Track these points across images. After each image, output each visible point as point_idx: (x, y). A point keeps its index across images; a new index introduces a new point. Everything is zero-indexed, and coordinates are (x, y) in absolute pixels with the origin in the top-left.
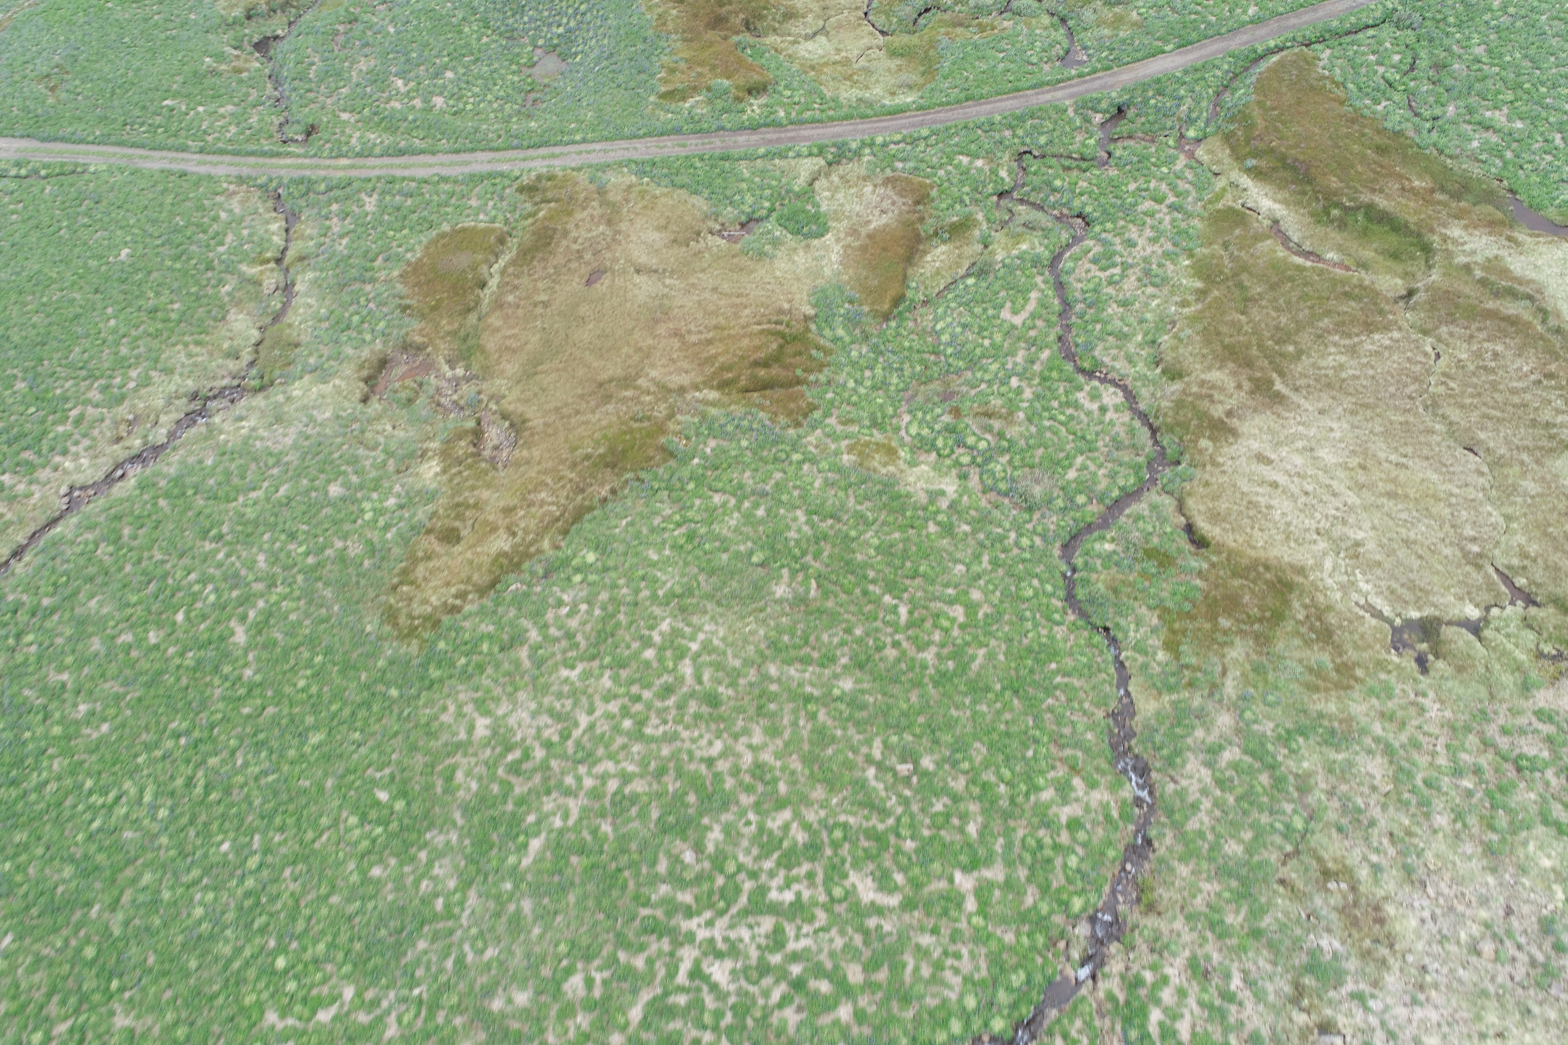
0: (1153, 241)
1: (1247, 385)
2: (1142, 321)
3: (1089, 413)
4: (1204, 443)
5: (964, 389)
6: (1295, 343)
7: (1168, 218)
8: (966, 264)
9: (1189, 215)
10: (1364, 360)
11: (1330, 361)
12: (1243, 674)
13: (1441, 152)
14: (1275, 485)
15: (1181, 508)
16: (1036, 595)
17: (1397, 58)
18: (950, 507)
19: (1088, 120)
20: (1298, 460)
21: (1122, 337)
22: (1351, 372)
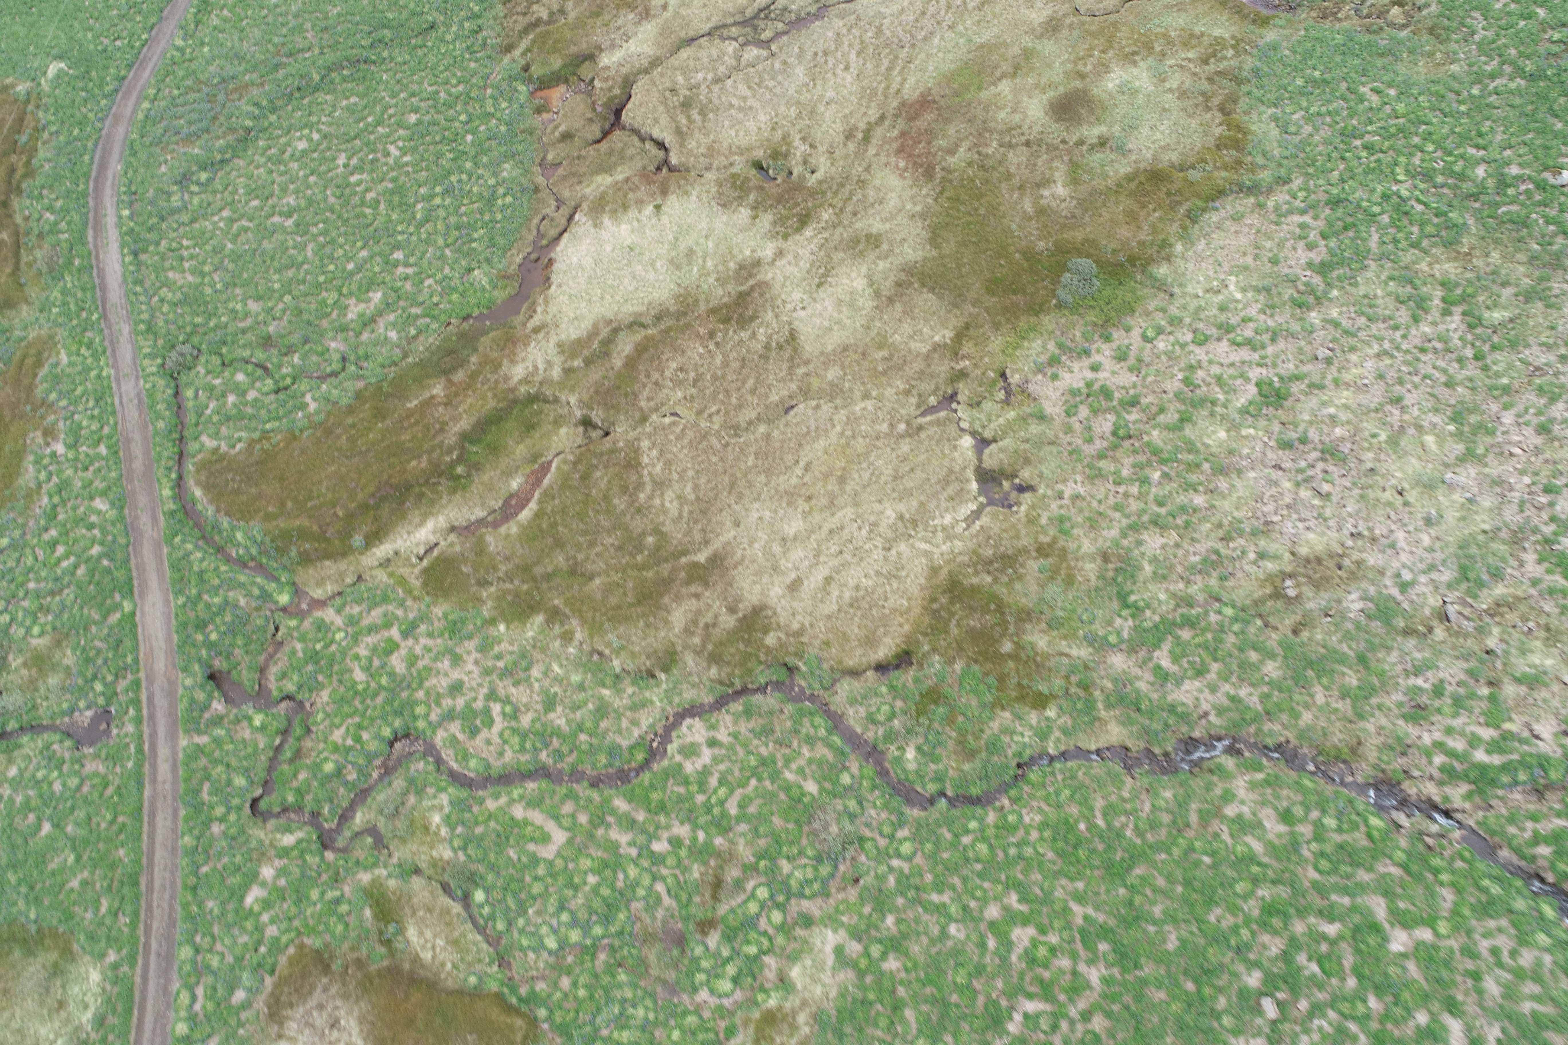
0: (457, 660)
1: (694, 588)
2: (581, 687)
3: (716, 760)
4: (770, 640)
5: (660, 914)
6: (643, 534)
7: (423, 641)
8: (445, 900)
9: (424, 617)
10: (675, 476)
11: (673, 507)
12: (1065, 637)
13: (395, 363)
14: (828, 580)
15: (855, 673)
16: (984, 839)
17: (240, 377)
18: (859, 940)
19: (217, 721)
20: (798, 553)
21: (602, 710)
22: (688, 489)
